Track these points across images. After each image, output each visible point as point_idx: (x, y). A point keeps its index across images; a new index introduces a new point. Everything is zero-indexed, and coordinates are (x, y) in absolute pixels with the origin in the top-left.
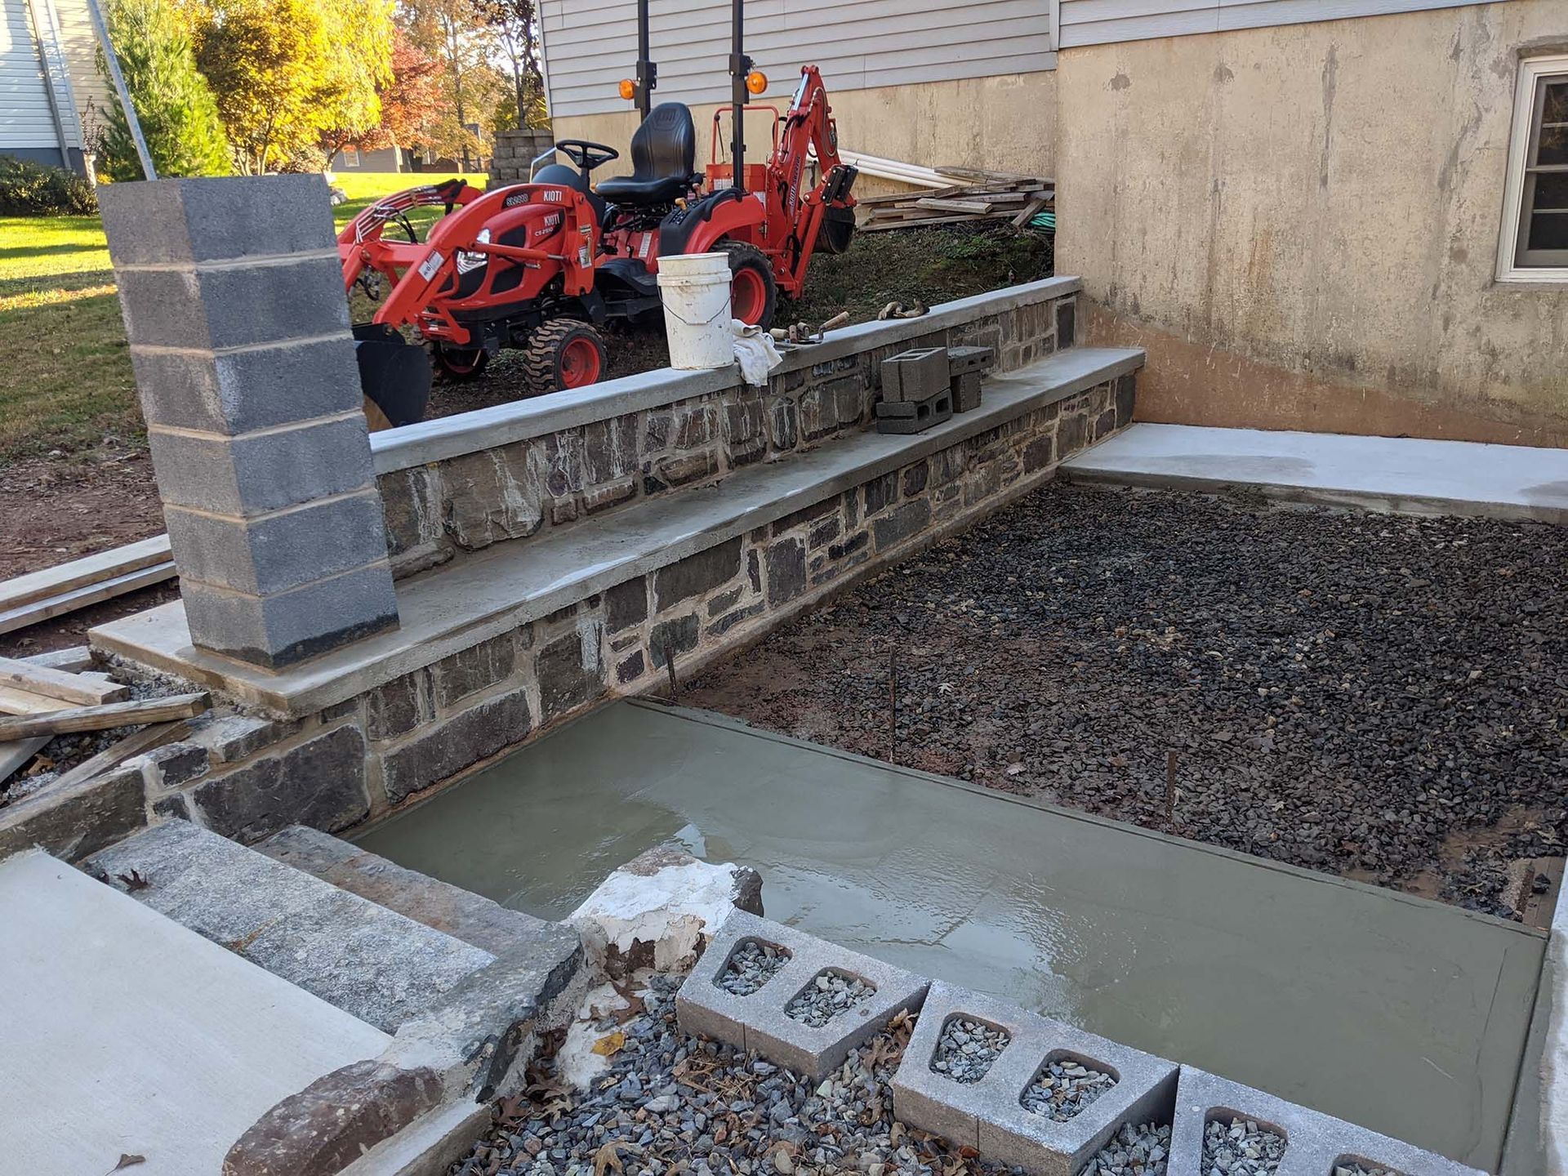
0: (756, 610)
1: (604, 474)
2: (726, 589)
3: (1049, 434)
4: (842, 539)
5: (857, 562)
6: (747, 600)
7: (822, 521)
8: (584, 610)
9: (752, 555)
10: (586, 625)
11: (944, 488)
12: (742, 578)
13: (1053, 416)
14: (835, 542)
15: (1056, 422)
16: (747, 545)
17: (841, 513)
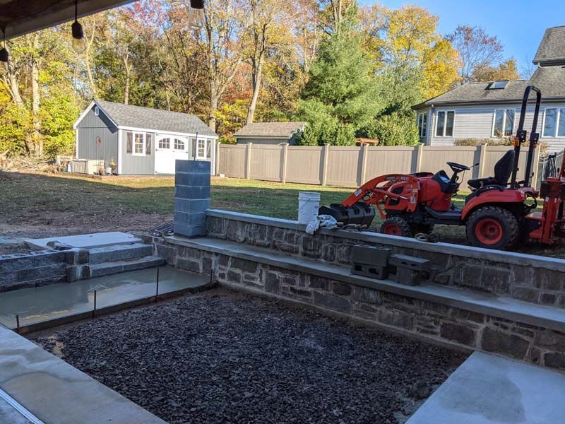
0: (260, 287)
1: (262, 238)
2: (252, 275)
3: (474, 330)
4: (297, 287)
5: (304, 300)
6: (258, 282)
7: (289, 276)
8: (214, 255)
9: (261, 271)
10: (214, 258)
11: (363, 304)
12: (256, 275)
13: (481, 321)
14: (295, 287)
15: (482, 326)
16: (259, 267)
17: (297, 279)
